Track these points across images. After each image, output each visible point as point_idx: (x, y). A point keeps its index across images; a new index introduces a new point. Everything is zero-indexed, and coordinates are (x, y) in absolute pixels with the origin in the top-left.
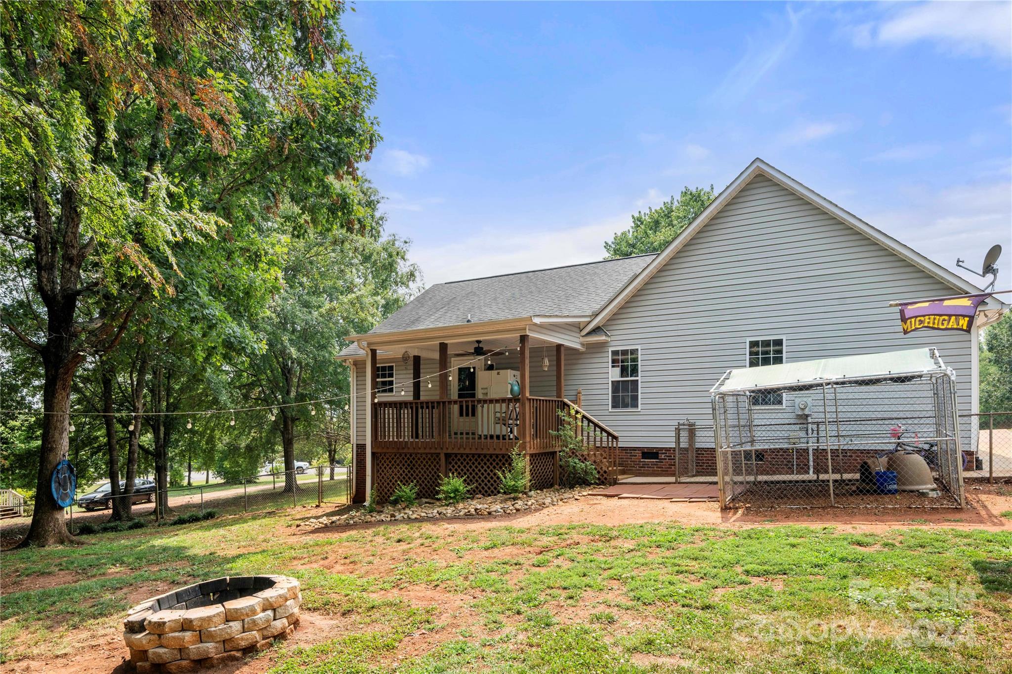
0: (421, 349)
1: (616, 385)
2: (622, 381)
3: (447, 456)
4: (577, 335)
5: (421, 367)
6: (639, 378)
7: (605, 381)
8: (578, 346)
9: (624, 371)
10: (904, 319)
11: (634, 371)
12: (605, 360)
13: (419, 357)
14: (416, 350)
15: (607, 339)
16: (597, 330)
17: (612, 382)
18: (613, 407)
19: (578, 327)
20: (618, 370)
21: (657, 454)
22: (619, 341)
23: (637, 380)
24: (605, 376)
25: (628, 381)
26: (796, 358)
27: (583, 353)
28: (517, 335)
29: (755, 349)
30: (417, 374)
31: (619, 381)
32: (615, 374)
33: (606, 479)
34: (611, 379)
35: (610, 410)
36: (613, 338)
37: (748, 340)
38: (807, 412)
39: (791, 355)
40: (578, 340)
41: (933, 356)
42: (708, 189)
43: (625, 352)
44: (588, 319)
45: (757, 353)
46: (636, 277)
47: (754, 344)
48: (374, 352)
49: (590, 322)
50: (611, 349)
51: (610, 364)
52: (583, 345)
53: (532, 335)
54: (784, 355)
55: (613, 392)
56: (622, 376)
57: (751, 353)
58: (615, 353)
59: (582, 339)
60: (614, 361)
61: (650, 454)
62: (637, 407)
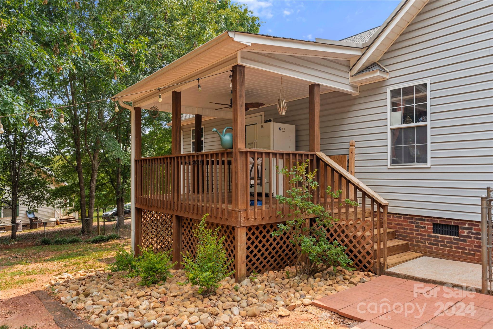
1: (396, 133)
2: (405, 128)
4: (348, 76)
6: (428, 123)
7: (383, 131)
8: (348, 89)
9: (407, 116)
11: (422, 112)
12: (382, 103)
14: (196, 109)
15: (384, 75)
16: (371, 66)
17: (391, 129)
18: (393, 162)
19: (346, 66)
20: (399, 115)
22: (400, 76)
23: (426, 126)
24: (381, 123)
25: (413, 128)
27: (356, 98)
31: (401, 129)
32: (395, 120)
33: (369, 263)
34: (389, 127)
35: (389, 166)
36: (392, 74)
40: (347, 81)
43: (408, 91)
44: (359, 53)
49: (361, 56)
50: (389, 89)
51: (389, 108)
52: (353, 87)
53: (248, 64)
55: (393, 143)
56: (404, 122)
58: (395, 93)
59: (352, 80)
60: (394, 104)
61: (446, 227)
62: (426, 162)
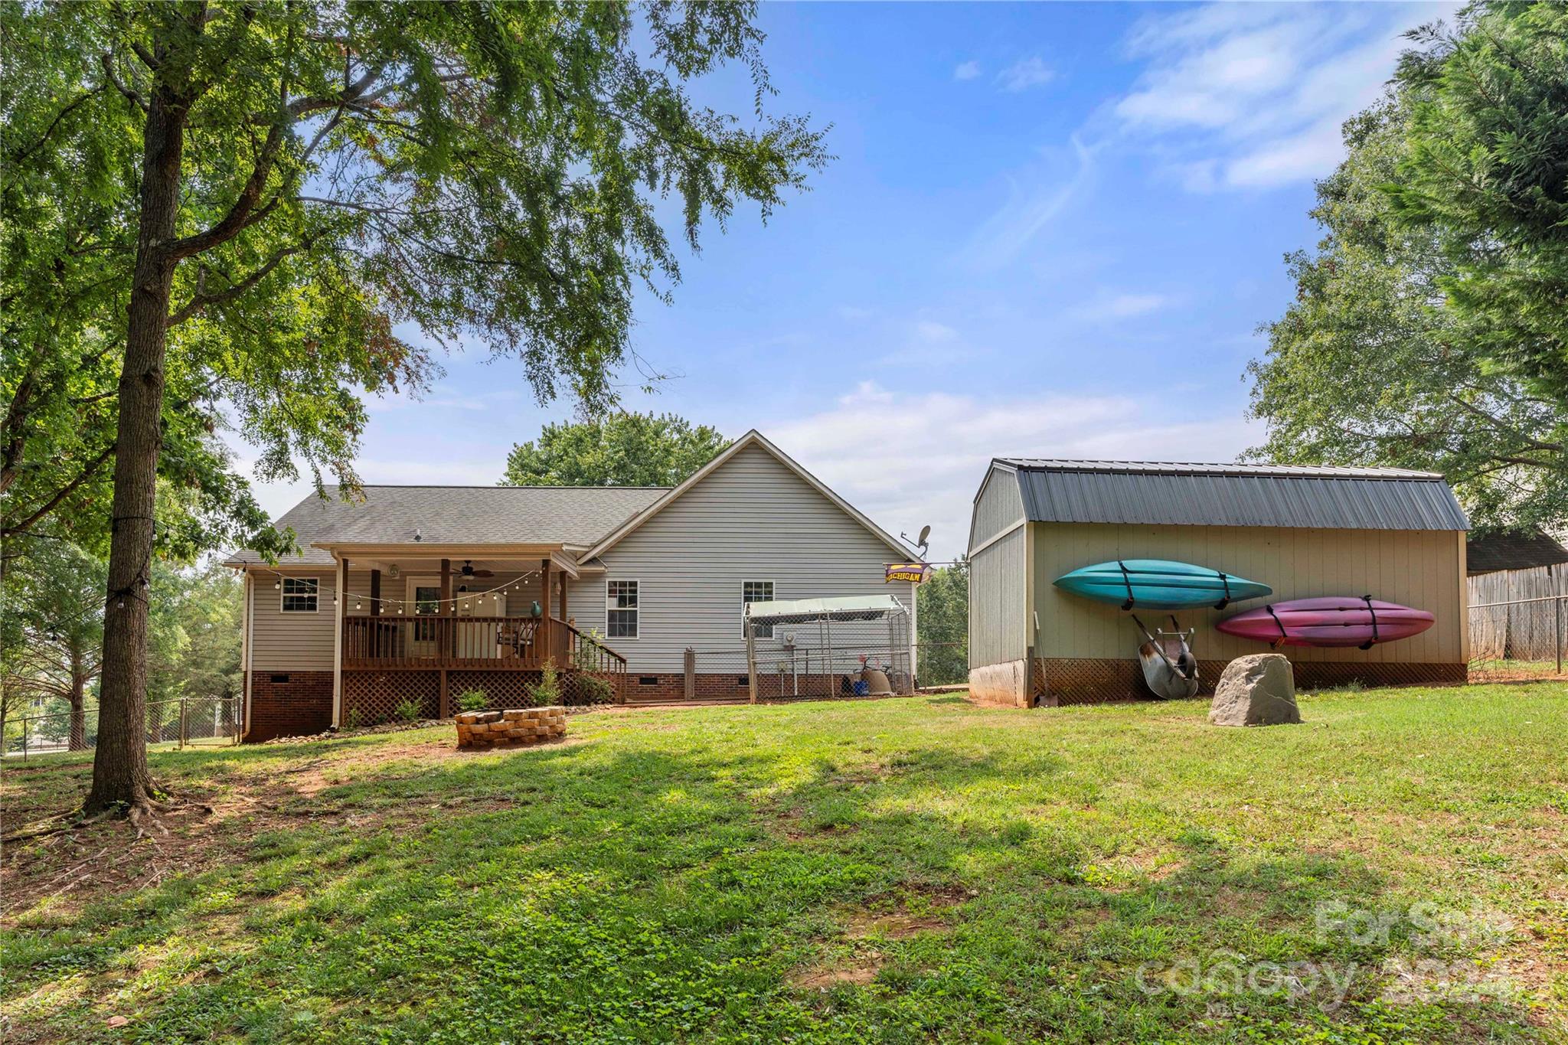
0: (382, 563)
1: (612, 614)
2: (619, 610)
3: (449, 673)
4: (578, 563)
5: (381, 583)
6: (638, 609)
7: (601, 610)
8: (576, 575)
9: (622, 601)
10: (887, 575)
11: (633, 600)
12: (601, 590)
13: (379, 572)
14: (374, 564)
15: (605, 569)
16: (593, 561)
17: (609, 611)
18: (609, 635)
19: (576, 556)
20: (615, 601)
21: (656, 679)
22: (617, 571)
23: (636, 611)
24: (602, 605)
25: (626, 611)
26: (783, 597)
27: (576, 581)
28: (540, 559)
29: (749, 589)
30: (375, 592)
31: (616, 610)
32: (612, 604)
34: (607, 609)
35: (607, 638)
36: (610, 569)
37: (743, 581)
38: (793, 643)
39: (779, 596)
40: (575, 569)
41: (893, 599)
42: (646, 415)
43: (623, 583)
44: (585, 549)
45: (751, 593)
46: (638, 515)
47: (747, 585)
48: (345, 562)
49: (587, 553)
50: (607, 580)
51: (607, 594)
52: (579, 572)
53: (553, 560)
54: (774, 595)
55: (610, 621)
56: (619, 606)
57: (745, 593)
58: (612, 584)
59: (578, 568)
60: (610, 591)
61: (648, 679)
62: (636, 635)
